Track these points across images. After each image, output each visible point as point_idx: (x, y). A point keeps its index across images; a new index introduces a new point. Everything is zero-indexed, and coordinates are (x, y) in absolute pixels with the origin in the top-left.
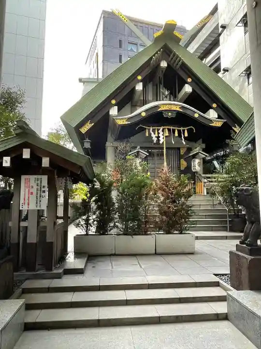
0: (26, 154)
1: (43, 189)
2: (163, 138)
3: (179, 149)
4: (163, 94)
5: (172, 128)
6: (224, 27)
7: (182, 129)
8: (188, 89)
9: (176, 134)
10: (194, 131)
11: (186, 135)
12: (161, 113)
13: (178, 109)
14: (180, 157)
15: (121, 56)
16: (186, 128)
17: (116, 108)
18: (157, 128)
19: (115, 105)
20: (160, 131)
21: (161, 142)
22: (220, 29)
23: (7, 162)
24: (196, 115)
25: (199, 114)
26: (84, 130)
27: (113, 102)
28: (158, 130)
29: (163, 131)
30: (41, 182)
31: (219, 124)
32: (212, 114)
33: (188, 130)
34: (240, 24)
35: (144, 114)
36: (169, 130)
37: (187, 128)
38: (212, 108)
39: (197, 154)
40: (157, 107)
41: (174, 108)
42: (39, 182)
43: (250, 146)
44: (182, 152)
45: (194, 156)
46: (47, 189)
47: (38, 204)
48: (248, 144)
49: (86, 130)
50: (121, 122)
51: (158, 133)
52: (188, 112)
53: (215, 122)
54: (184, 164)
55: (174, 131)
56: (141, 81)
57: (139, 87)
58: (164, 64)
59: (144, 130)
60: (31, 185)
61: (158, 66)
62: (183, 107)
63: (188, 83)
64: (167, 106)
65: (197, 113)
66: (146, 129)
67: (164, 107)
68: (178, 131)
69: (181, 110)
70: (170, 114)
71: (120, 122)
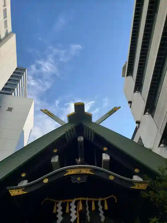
2: (76, 214)
5: (87, 199)
6: (138, 123)
7: (100, 199)
9: (93, 208)
10: (116, 202)
11: (106, 207)
13: (88, 172)
16: (105, 199)
17: (26, 181)
18: (68, 201)
20: (72, 205)
21: (73, 220)
24: (111, 178)
25: (114, 176)
27: (24, 175)
28: (70, 203)
29: (76, 204)
31: (143, 187)
33: (107, 200)
35: (46, 181)
36: (84, 202)
37: (107, 198)
38: (135, 173)
40: (64, 171)
41: (84, 171)
51: (70, 207)
52: (101, 175)
53: (137, 185)
55: (90, 203)
57: (55, 159)
58: (81, 139)
61: (75, 141)
62: (94, 170)
63: (104, 152)
64: (76, 170)
65: (112, 175)
66: (54, 202)
67: (72, 171)
68: (96, 203)
69: (92, 173)
70: (79, 179)
71: (14, 193)
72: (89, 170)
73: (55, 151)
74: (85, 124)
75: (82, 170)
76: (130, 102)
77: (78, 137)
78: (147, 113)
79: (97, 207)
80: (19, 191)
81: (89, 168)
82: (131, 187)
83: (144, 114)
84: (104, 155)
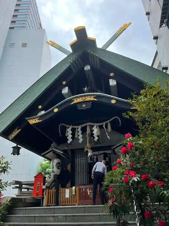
13: (92, 99)
24: (113, 102)
25: (117, 100)
27: (40, 107)
35: (56, 110)
40: (71, 101)
41: (88, 99)
49: (13, 136)
56: (66, 85)
57: (65, 91)
58: (87, 68)
62: (97, 97)
63: (111, 78)
64: (81, 98)
65: (114, 99)
66: (66, 127)
67: (77, 100)
69: (95, 100)
70: (84, 106)
71: (32, 122)
72: (92, 97)
73: (64, 83)
74: (89, 51)
75: (87, 97)
76: (148, 14)
77: (85, 66)
78: (164, 25)
80: (35, 120)
81: (93, 95)
82: (131, 108)
83: (160, 26)
84: (111, 81)
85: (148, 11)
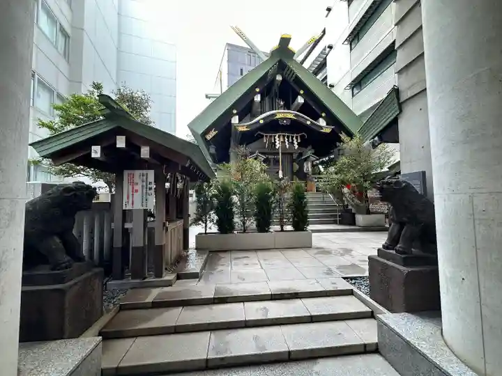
0: (121, 143)
1: (149, 186)
2: (279, 144)
3: (292, 154)
4: (279, 104)
5: (286, 134)
6: (331, 47)
7: (295, 135)
8: (300, 100)
9: (290, 140)
10: (306, 138)
11: (299, 141)
12: (277, 120)
14: (293, 161)
15: (242, 70)
17: (237, 117)
18: (273, 135)
19: (236, 114)
20: (277, 137)
21: (277, 147)
22: (328, 50)
23: (96, 152)
24: (308, 123)
25: (311, 122)
26: (209, 137)
27: (235, 112)
28: (275, 136)
29: (279, 137)
30: (147, 178)
32: (322, 122)
33: (300, 136)
34: (346, 43)
35: (262, 122)
36: (284, 136)
37: (300, 134)
38: (321, 117)
39: (309, 157)
40: (274, 115)
42: (145, 177)
43: (376, 138)
44: (295, 156)
45: (306, 160)
46: (154, 186)
47: (144, 204)
48: (374, 137)
49: (211, 137)
50: (242, 129)
51: (275, 139)
52: (302, 120)
54: (296, 167)
55: (288, 137)
56: (259, 93)
57: (258, 98)
58: (279, 78)
59: (262, 136)
60: (135, 181)
61: (274, 80)
62: (296, 115)
63: (300, 95)
65: (309, 120)
68: (292, 137)
70: (285, 121)
73: (258, 90)
74: (286, 61)
76: (329, 10)
77: (277, 74)
79: (293, 140)
84: (299, 97)
85: (330, 5)
